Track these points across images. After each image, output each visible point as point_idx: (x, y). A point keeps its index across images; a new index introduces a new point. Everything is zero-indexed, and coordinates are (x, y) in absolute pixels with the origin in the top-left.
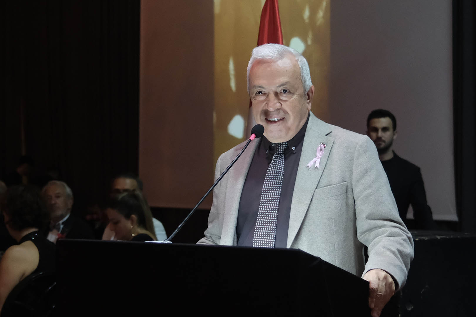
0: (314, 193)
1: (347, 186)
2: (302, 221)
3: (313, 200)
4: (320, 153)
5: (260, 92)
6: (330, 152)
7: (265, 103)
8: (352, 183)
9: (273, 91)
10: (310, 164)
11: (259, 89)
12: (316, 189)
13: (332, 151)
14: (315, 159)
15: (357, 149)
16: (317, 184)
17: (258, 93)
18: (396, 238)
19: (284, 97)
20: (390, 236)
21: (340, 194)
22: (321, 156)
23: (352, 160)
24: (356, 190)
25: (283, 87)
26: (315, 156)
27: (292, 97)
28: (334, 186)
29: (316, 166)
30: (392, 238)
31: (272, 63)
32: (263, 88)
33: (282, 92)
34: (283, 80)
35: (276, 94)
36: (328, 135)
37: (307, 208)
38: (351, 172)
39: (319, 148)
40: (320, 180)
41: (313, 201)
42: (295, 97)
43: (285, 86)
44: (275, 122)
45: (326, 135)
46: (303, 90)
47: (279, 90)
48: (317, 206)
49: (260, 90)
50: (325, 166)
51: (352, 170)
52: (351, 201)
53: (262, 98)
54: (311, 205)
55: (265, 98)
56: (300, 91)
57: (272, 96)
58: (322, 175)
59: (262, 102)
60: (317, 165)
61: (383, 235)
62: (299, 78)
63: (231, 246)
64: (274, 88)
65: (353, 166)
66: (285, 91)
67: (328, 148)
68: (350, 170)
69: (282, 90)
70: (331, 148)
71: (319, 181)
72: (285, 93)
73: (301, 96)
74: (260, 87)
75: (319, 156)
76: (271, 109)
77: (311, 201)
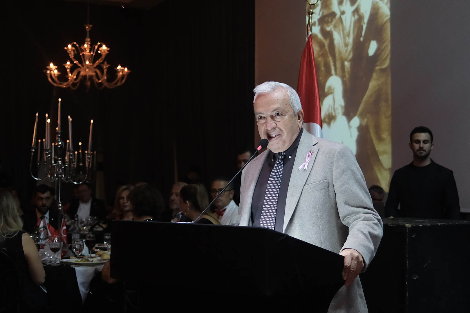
0: (303, 188)
1: (329, 183)
2: (294, 210)
3: (303, 193)
4: (308, 159)
5: (261, 117)
6: (316, 158)
7: (265, 125)
8: (333, 180)
9: (269, 115)
10: (301, 168)
11: (260, 114)
12: (304, 185)
13: (317, 157)
14: (305, 163)
15: (336, 155)
16: (305, 182)
17: (260, 118)
18: (368, 222)
19: (278, 119)
20: (365, 220)
21: (323, 189)
22: (309, 161)
23: (332, 163)
24: (336, 186)
25: (276, 111)
26: (304, 161)
27: (284, 118)
28: (318, 183)
29: (305, 169)
30: (365, 222)
31: (267, 95)
32: (261, 113)
33: (276, 115)
34: (275, 106)
35: (272, 117)
36: (315, 145)
37: (298, 200)
38: (332, 172)
39: (308, 155)
40: (308, 178)
41: (302, 195)
42: (286, 117)
43: (277, 111)
44: (274, 137)
45: (314, 145)
46: (293, 112)
47: (274, 114)
48: (305, 198)
49: (261, 116)
50: (312, 168)
51: (333, 171)
52: (332, 194)
53: (263, 121)
54: (301, 198)
55: (265, 121)
56: (291, 113)
57: (269, 119)
58: (309, 175)
59: (263, 124)
60: (306, 167)
61: (359, 220)
62: (288, 104)
63: (247, 227)
64: (270, 113)
65: (333, 168)
66: (278, 114)
67: (314, 154)
68: (331, 171)
69: (275, 114)
70: (316, 154)
71: (307, 180)
72: (278, 116)
73: (291, 117)
74: (260, 113)
75: (307, 161)
76: (269, 128)
77: (301, 194)
